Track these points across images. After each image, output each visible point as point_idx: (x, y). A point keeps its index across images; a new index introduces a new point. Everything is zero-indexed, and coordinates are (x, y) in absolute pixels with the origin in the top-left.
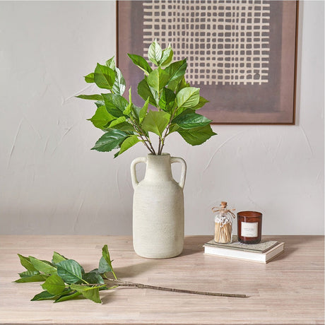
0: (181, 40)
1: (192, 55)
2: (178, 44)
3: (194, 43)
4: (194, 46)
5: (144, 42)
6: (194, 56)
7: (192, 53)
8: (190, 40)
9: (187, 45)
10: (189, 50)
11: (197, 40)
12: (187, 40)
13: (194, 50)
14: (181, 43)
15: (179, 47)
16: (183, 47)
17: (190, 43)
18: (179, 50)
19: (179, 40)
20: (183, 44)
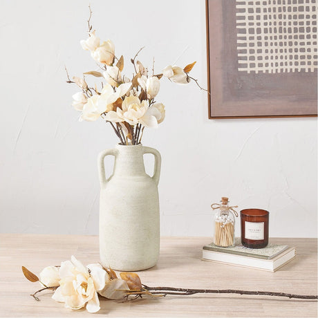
0: (277, 24)
1: (290, 40)
2: (275, 29)
3: (293, 26)
4: (293, 30)
5: (237, 27)
6: (293, 40)
7: (290, 37)
8: (287, 24)
9: (285, 28)
10: (287, 34)
11: (295, 23)
12: (285, 24)
13: (293, 34)
14: (278, 26)
15: (275, 32)
16: (280, 32)
17: (287, 27)
18: (276, 34)
19: (275, 23)
20: (280, 28)
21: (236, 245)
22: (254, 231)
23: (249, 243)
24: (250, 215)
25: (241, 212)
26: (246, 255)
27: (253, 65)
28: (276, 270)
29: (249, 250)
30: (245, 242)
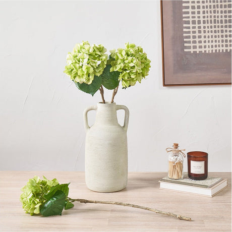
0: (213, 17)
1: (222, 29)
2: (211, 20)
3: (224, 19)
4: (224, 22)
5: (184, 19)
6: (224, 29)
7: (222, 27)
8: (220, 17)
9: (218, 20)
10: (220, 24)
11: (226, 17)
12: (218, 17)
13: (224, 24)
14: (213, 19)
15: (211, 23)
16: (215, 23)
17: (220, 19)
18: (211, 25)
19: (211, 17)
20: (215, 20)
21: (184, 178)
22: (197, 167)
23: (193, 176)
24: (195, 156)
25: (189, 154)
26: (191, 185)
27: (195, 47)
28: (213, 196)
29: (193, 182)
30: (191, 176)
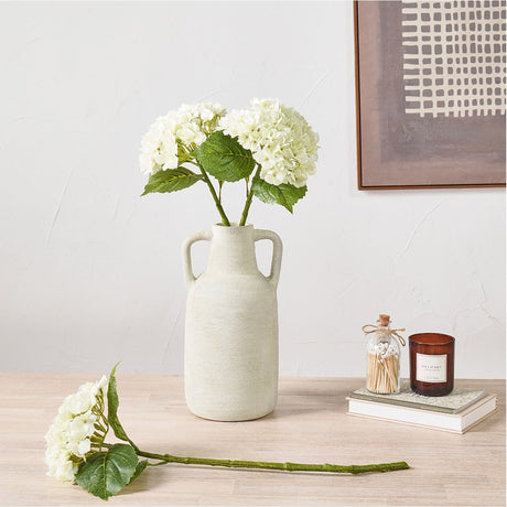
0: (468, 38)
1: (488, 65)
2: (464, 46)
3: (492, 42)
4: (492, 49)
5: (405, 43)
6: (493, 65)
7: (488, 60)
8: (484, 38)
9: (480, 46)
10: (484, 55)
11: (496, 38)
12: (480, 38)
13: (493, 55)
14: (468, 43)
15: (465, 51)
16: (473, 51)
17: (484, 43)
18: (465, 55)
19: (464, 38)
20: (473, 46)
21: (402, 391)
22: (431, 368)
23: (422, 387)
24: (425, 343)
25: (412, 338)
26: (417, 406)
27: (428, 105)
28: (465, 431)
29: (422, 399)
30: (417, 387)
